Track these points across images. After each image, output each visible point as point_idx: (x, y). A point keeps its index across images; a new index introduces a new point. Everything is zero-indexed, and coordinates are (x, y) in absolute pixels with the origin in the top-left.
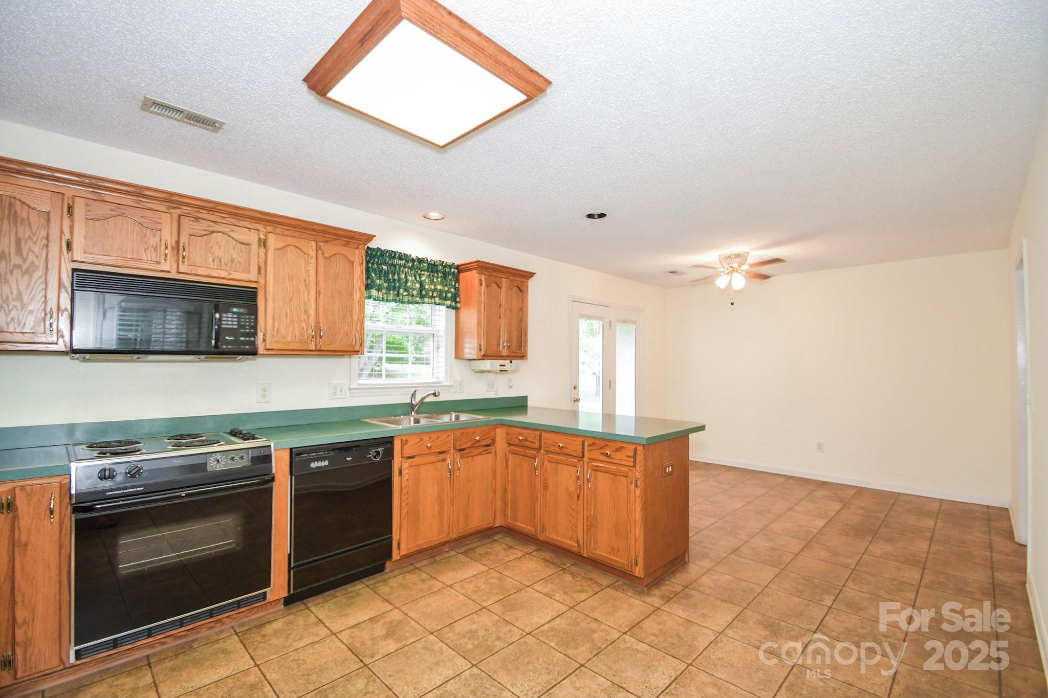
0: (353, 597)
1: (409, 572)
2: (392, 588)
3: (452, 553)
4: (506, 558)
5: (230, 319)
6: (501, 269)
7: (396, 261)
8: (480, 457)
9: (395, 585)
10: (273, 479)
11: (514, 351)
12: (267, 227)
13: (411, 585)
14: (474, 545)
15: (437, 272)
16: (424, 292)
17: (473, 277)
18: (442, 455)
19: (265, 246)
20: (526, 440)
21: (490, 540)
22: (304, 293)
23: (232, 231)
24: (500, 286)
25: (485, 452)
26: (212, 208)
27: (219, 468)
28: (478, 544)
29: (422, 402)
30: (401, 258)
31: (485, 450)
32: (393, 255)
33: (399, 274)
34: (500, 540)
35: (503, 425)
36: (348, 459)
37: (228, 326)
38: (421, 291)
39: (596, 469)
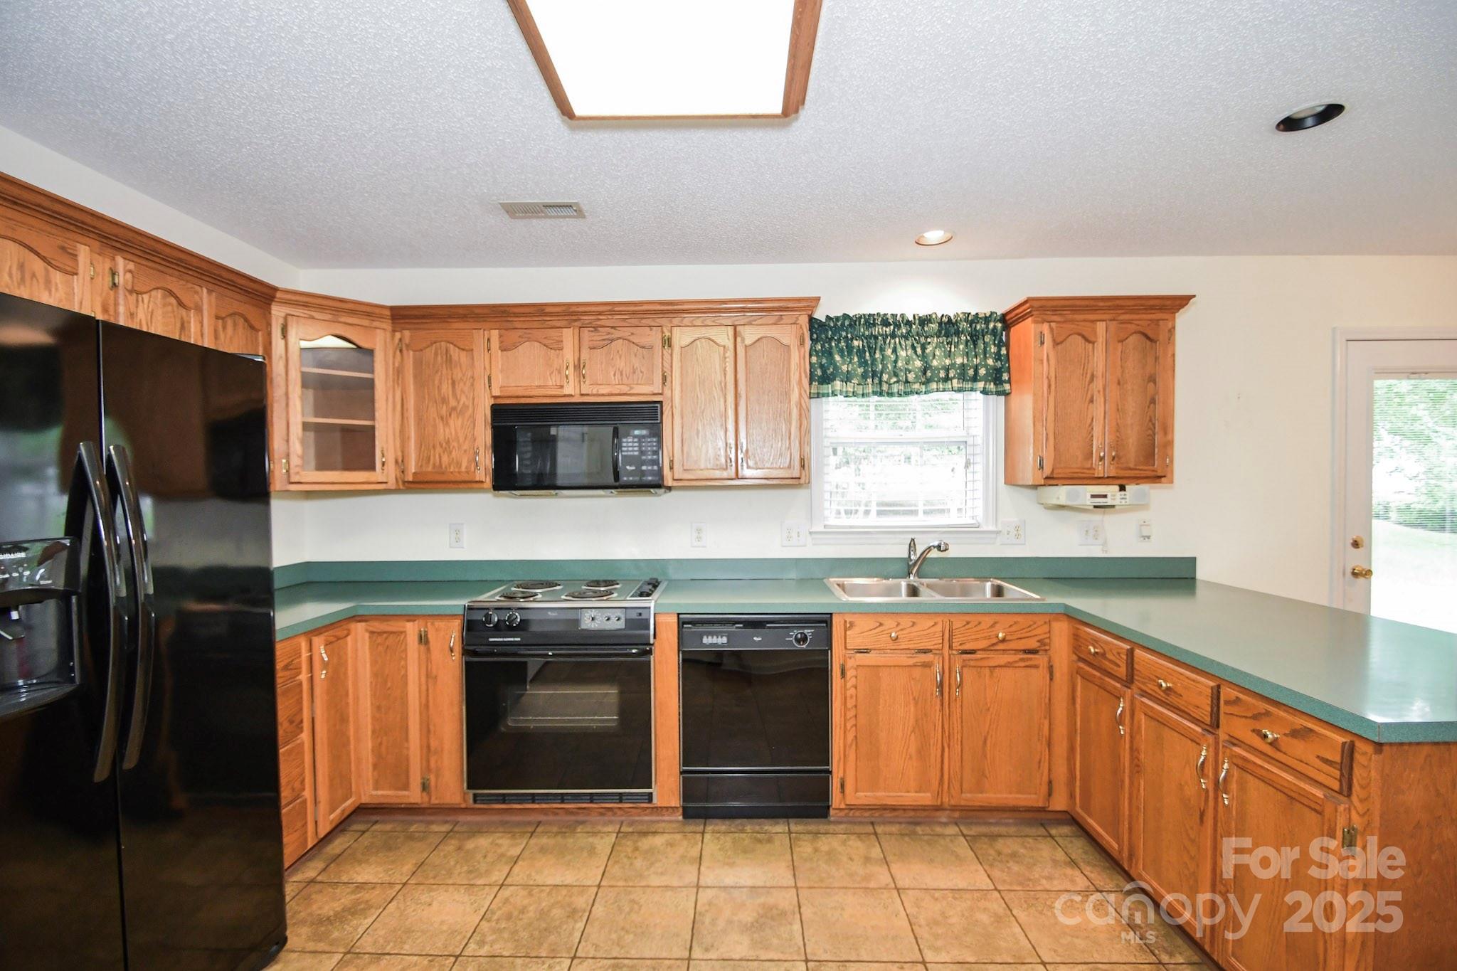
0: (760, 841)
1: (859, 835)
2: (816, 850)
3: (952, 830)
4: (1044, 882)
5: (630, 444)
6: (1092, 303)
7: (877, 330)
8: (1009, 671)
9: (825, 848)
10: (650, 652)
11: (1132, 465)
12: (673, 320)
13: (845, 859)
14: (1003, 830)
15: (957, 333)
16: (929, 374)
17: (1026, 331)
18: (923, 655)
19: (670, 346)
20: (1104, 655)
21: (1042, 831)
22: (719, 400)
23: (632, 334)
24: (1092, 339)
25: (1022, 664)
26: (610, 311)
27: (594, 626)
28: (1012, 830)
29: (923, 558)
30: (885, 323)
31: (1022, 660)
32: (870, 321)
33: (882, 350)
34: (1060, 840)
35: (1070, 616)
36: (755, 639)
37: (629, 453)
38: (924, 373)
39: (1242, 766)
